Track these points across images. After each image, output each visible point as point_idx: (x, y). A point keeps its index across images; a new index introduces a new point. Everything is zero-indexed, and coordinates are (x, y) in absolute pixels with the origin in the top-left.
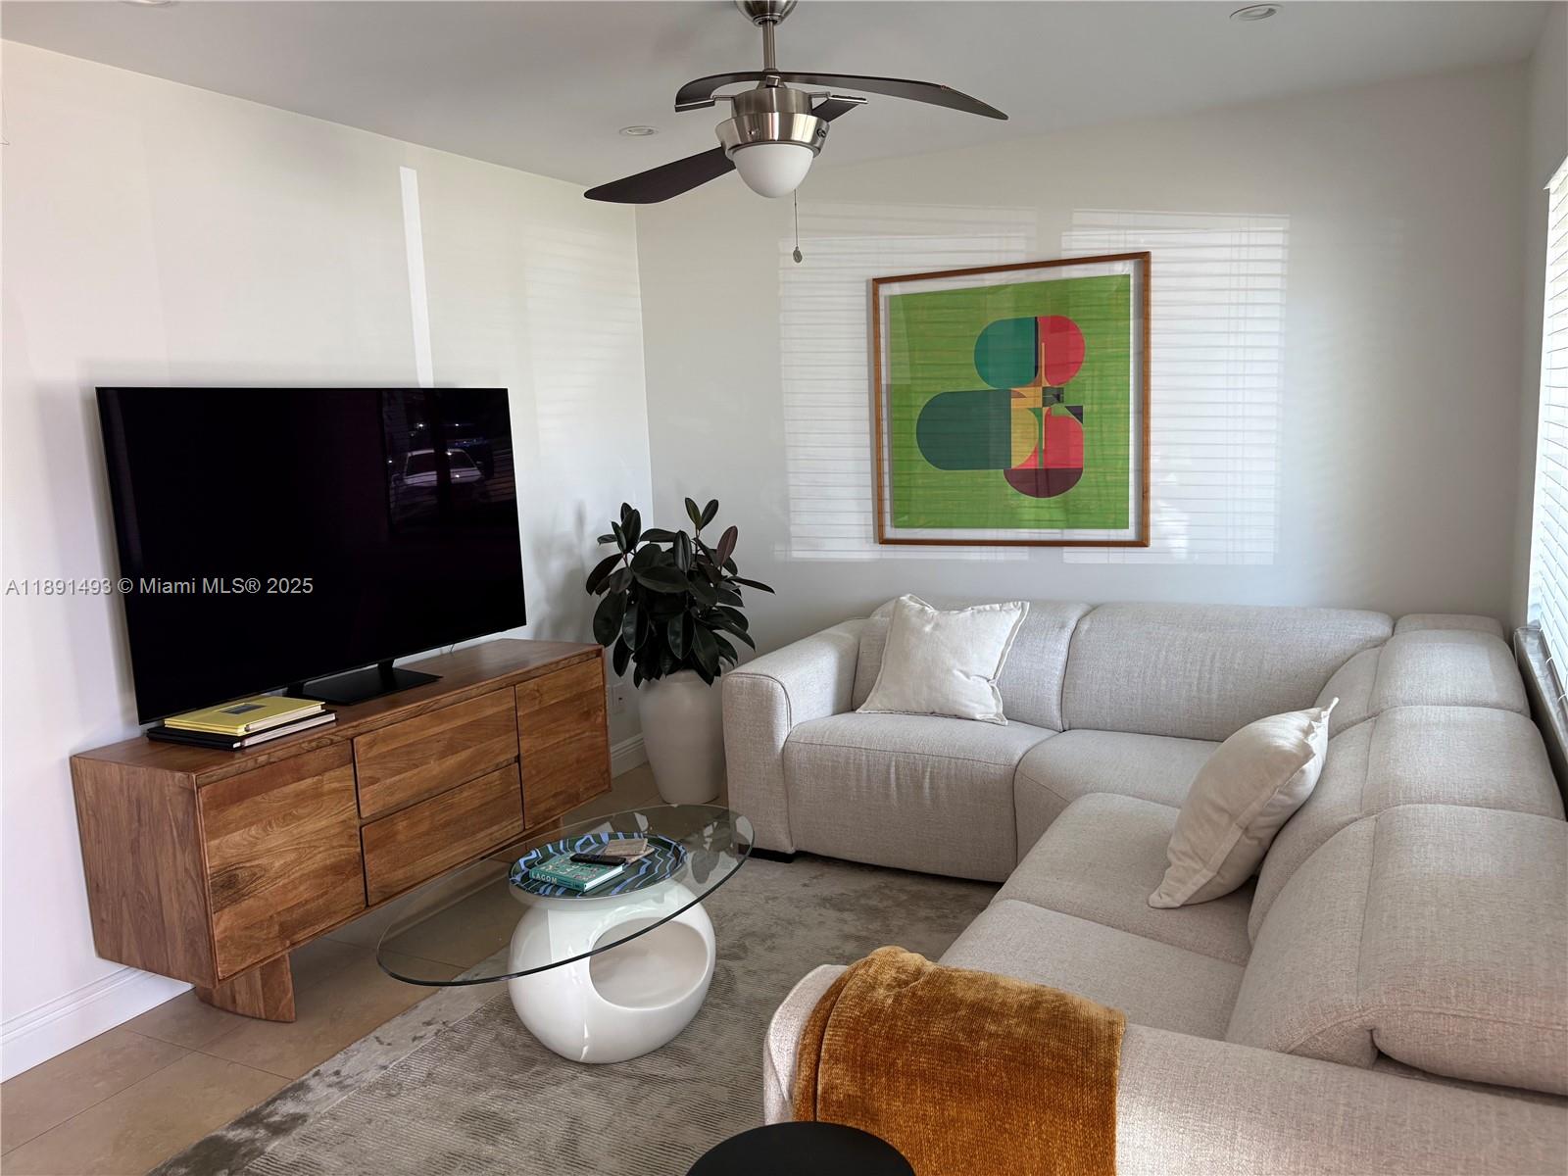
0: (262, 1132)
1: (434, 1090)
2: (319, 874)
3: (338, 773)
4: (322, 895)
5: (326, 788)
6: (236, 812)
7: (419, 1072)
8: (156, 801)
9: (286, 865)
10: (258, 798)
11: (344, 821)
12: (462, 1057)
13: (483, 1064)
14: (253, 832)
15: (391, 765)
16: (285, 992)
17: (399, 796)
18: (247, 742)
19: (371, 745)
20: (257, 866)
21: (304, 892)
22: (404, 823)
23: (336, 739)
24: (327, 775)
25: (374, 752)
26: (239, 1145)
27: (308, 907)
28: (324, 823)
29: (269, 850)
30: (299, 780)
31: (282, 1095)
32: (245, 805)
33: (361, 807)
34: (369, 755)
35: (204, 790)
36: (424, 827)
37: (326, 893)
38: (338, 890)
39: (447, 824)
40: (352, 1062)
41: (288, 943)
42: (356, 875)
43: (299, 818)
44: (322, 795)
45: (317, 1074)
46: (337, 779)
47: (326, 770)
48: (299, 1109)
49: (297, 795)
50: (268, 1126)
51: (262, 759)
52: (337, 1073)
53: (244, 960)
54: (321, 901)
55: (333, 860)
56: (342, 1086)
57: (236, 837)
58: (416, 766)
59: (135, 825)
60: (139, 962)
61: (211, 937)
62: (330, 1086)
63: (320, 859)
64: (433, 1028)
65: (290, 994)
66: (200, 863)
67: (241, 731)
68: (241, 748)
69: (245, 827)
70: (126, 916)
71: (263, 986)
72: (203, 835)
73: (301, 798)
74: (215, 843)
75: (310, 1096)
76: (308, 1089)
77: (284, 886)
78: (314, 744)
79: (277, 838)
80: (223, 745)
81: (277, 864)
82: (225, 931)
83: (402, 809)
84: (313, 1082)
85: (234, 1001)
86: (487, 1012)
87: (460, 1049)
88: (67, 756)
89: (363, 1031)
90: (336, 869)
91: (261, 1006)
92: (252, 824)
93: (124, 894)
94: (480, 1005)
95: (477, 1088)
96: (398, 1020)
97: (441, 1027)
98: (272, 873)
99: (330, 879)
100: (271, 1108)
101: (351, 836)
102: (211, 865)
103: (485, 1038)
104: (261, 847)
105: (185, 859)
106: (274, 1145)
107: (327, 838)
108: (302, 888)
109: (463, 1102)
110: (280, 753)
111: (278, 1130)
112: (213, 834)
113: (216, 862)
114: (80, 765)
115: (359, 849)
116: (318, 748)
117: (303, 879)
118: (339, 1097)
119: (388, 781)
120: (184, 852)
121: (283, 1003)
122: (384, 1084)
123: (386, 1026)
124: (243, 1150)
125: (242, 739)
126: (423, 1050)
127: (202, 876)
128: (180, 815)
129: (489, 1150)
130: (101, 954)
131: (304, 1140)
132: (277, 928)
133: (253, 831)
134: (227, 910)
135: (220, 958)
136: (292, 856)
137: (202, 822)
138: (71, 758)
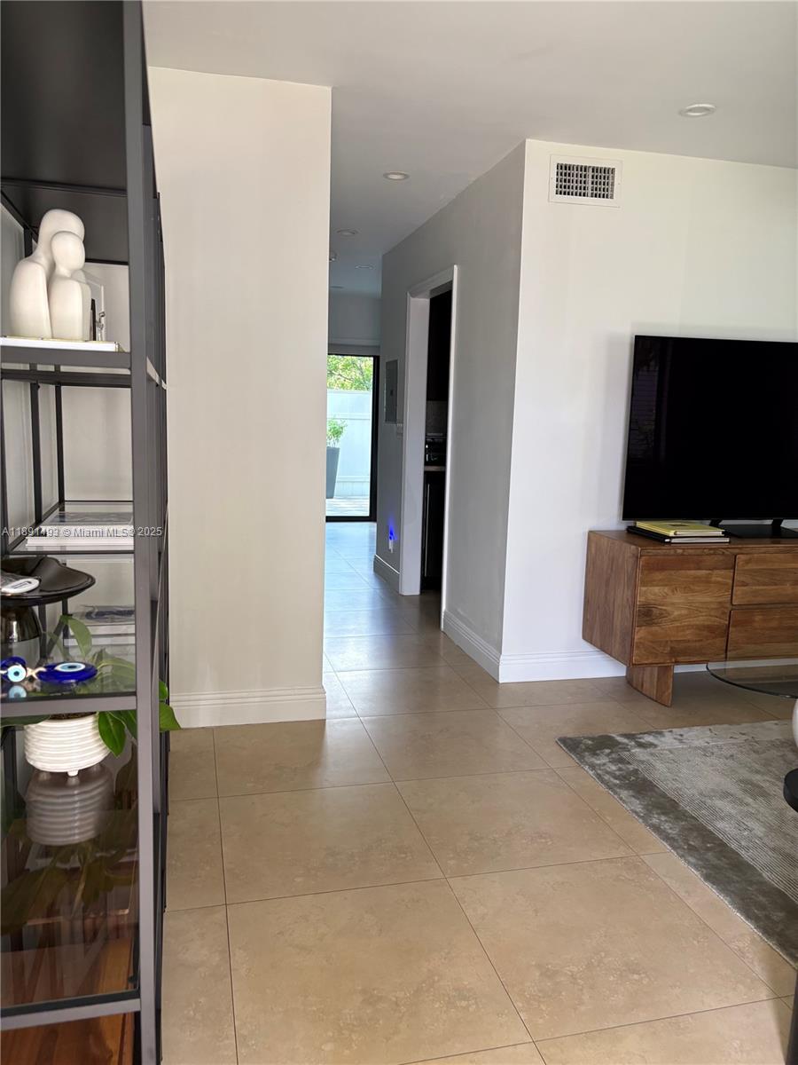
0: (633, 743)
1: (730, 762)
2: (699, 628)
3: (723, 572)
4: (699, 641)
5: (713, 579)
6: (658, 576)
7: (726, 752)
8: (620, 560)
9: (681, 615)
10: (673, 572)
11: (720, 603)
12: (754, 756)
13: (767, 763)
14: (666, 591)
15: (758, 578)
16: (668, 688)
17: (760, 599)
18: (673, 541)
19: (747, 562)
20: (665, 610)
21: (689, 635)
22: (761, 617)
23: (726, 553)
24: (716, 572)
25: (750, 566)
26: (620, 743)
27: (689, 644)
28: (708, 599)
29: (673, 604)
30: (699, 569)
31: (649, 733)
32: (663, 573)
33: (734, 598)
34: (746, 568)
35: (643, 558)
36: (774, 624)
37: (701, 640)
38: (709, 641)
39: (791, 628)
40: (690, 734)
41: (673, 660)
42: (723, 637)
43: (693, 591)
44: (709, 582)
45: (671, 731)
46: (721, 576)
47: (716, 568)
48: (656, 742)
49: (695, 578)
50: (636, 742)
51: (680, 551)
52: (681, 735)
53: (647, 659)
54: (697, 644)
55: (709, 623)
56: (681, 741)
57: (656, 589)
58: (776, 584)
59: (609, 571)
60: (599, 644)
61: (633, 639)
62: (675, 739)
63: (701, 620)
64: (745, 737)
65: (670, 691)
66: (634, 597)
67: (671, 534)
68: (669, 543)
69: (662, 586)
70: (597, 618)
71: (657, 682)
72: (638, 582)
73: (697, 580)
74: (644, 589)
75: (663, 739)
76: (664, 736)
77: (678, 627)
78: (712, 552)
79: (678, 598)
80: (660, 539)
81: (676, 613)
82: (641, 638)
83: (761, 607)
84: (667, 734)
85: (642, 685)
86: (782, 743)
87: (756, 752)
88: (587, 530)
89: (704, 723)
90: (710, 629)
91: (655, 692)
92: (666, 585)
93: (599, 607)
94: (780, 738)
95: (757, 772)
96: (726, 726)
97: (750, 738)
98: (672, 617)
99: (705, 633)
100: (641, 736)
101: (724, 613)
102: (640, 600)
103: (774, 753)
104: (668, 600)
105: (628, 593)
106: (637, 750)
107: (707, 608)
108: (688, 632)
109: (745, 774)
110: (690, 551)
111: (641, 745)
112: (644, 584)
113: (643, 599)
114: (593, 537)
115: (727, 623)
116: (714, 554)
117: (689, 627)
118: (677, 745)
119: (754, 588)
120: (628, 589)
121: (666, 694)
122: (704, 749)
123: (717, 726)
124: (620, 746)
125: (671, 538)
126: (733, 744)
127: (634, 603)
128: (630, 569)
129: (750, 800)
130: (584, 638)
131: (652, 754)
132: (669, 649)
133: (666, 589)
134: (643, 628)
135: (635, 652)
136: (684, 612)
137: (639, 576)
138: (590, 532)
